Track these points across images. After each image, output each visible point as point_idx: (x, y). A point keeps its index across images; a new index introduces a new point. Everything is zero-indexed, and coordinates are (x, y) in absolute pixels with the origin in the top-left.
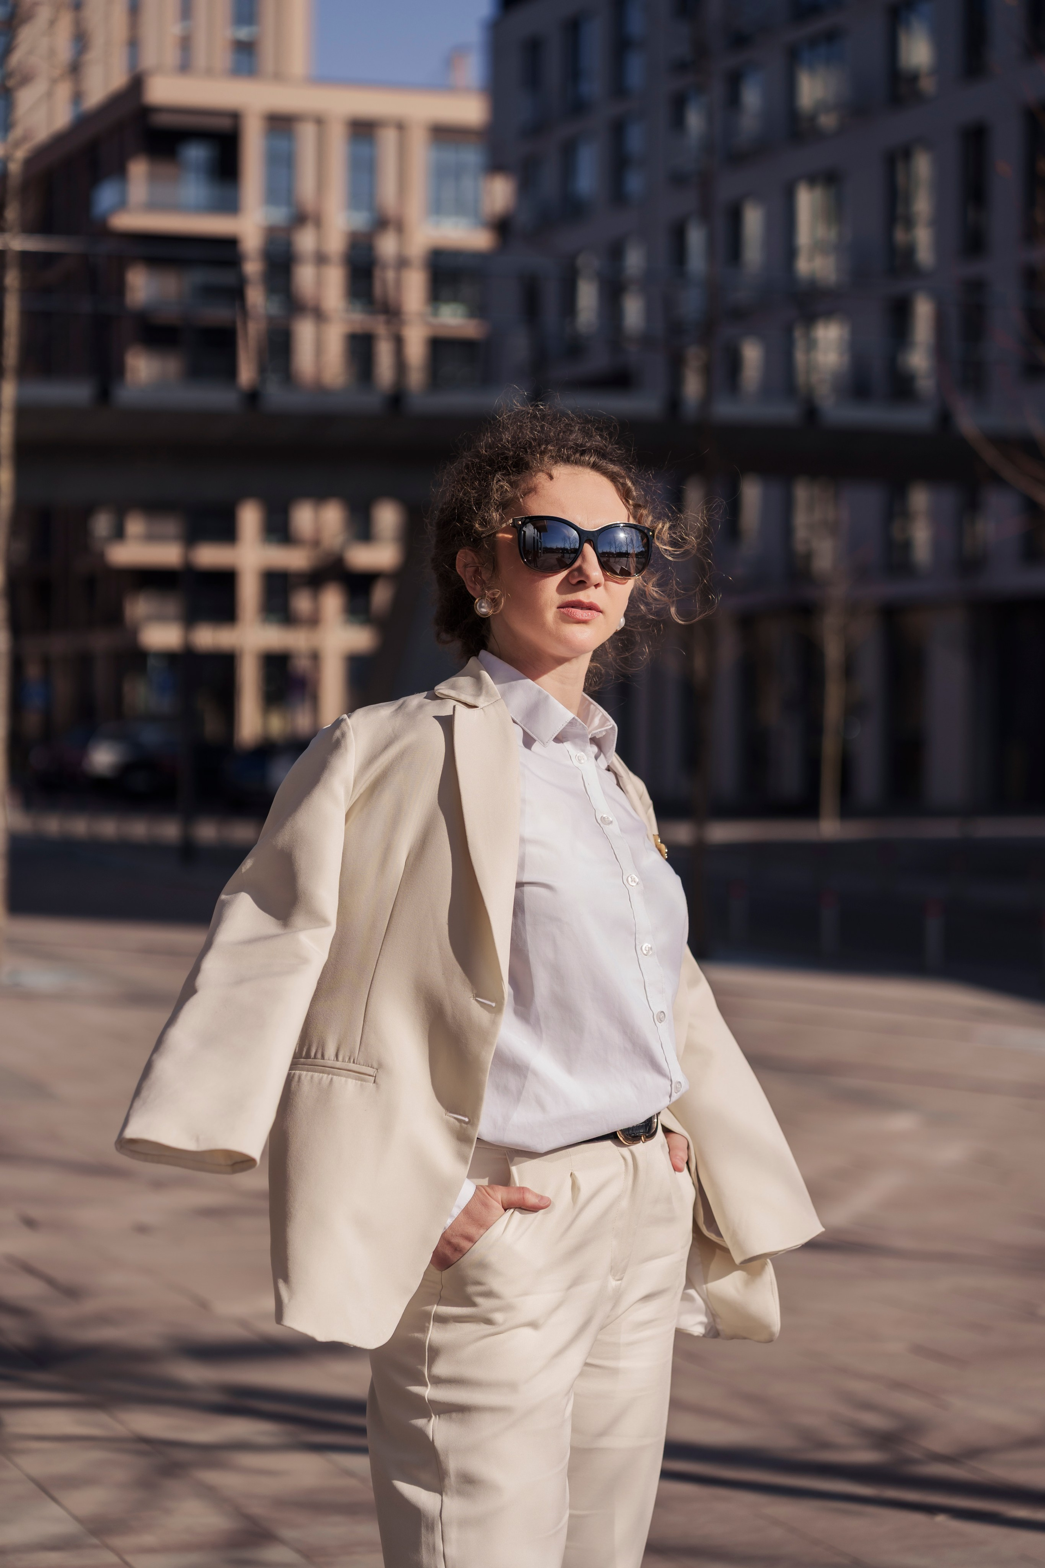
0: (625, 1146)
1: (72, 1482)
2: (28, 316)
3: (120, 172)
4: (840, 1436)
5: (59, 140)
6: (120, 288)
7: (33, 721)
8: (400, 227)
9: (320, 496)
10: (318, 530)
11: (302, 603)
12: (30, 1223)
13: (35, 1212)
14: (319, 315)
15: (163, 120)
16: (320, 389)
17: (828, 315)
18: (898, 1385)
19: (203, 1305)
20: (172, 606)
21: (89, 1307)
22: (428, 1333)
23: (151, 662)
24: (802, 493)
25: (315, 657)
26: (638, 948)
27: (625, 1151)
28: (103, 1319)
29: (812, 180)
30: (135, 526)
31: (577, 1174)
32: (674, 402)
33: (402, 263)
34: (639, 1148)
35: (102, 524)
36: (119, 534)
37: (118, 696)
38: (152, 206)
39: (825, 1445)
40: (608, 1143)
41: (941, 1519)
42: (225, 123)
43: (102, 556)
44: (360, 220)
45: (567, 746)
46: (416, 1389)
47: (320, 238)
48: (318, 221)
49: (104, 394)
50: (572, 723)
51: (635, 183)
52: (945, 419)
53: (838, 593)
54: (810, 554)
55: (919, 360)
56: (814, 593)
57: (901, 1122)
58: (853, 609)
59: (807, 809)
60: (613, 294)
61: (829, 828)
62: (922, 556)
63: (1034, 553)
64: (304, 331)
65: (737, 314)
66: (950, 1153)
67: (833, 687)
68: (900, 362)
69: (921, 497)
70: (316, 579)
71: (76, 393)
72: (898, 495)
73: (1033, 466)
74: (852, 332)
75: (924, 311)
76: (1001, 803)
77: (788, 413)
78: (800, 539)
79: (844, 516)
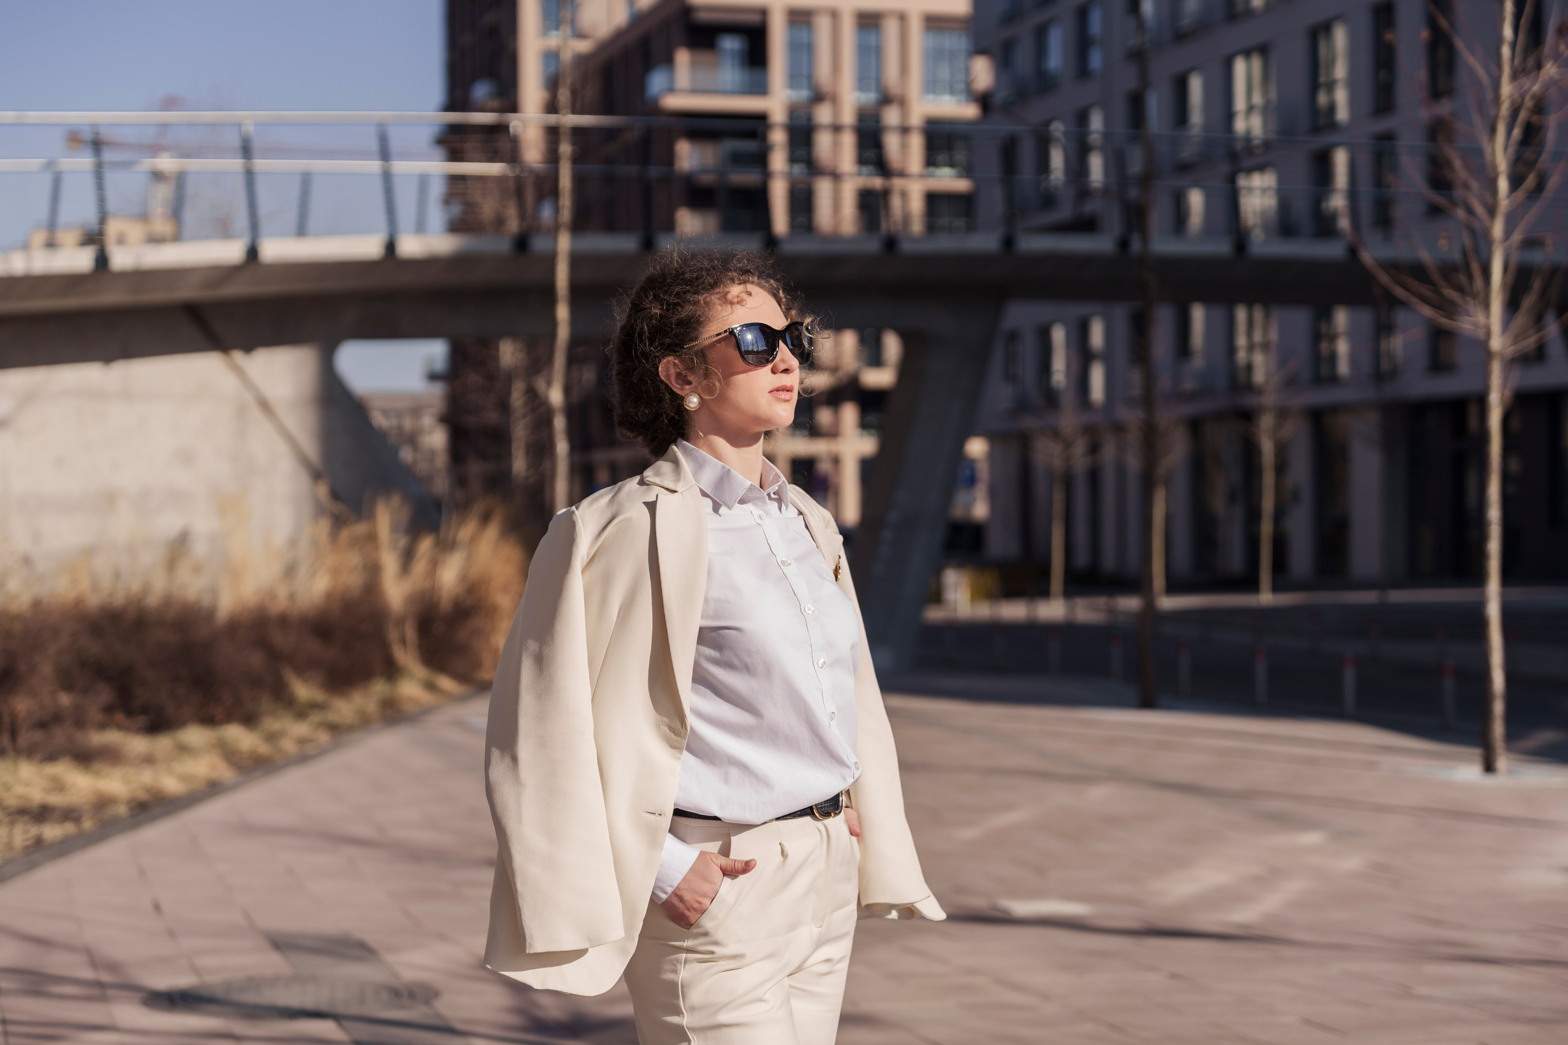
0: (819, 820)
2: (579, 181)
3: (669, 61)
5: (619, 35)
6: (669, 158)
8: (902, 102)
9: (838, 327)
10: (838, 357)
11: (824, 416)
14: (836, 176)
15: (703, 16)
16: (835, 237)
17: (1261, 168)
22: (680, 974)
24: (1241, 314)
25: (836, 461)
26: (815, 663)
27: (819, 824)
29: (1247, 53)
31: (784, 843)
32: (1125, 242)
33: (905, 130)
34: (831, 822)
38: (694, 91)
40: (807, 819)
42: (755, 18)
44: (870, 97)
45: (749, 506)
46: (673, 1019)
47: (836, 111)
48: (834, 99)
49: (648, 244)
50: (751, 488)
51: (1096, 60)
52: (1353, 251)
53: (1269, 399)
54: (1249, 368)
55: (1338, 202)
56: (1250, 401)
57: (1311, 838)
58: (1282, 413)
59: (1249, 583)
60: (1080, 151)
61: (1266, 598)
62: (1343, 368)
63: (1439, 364)
64: (823, 189)
65: (1184, 168)
66: (1351, 863)
67: (1268, 480)
68: (1324, 205)
69: (1341, 318)
70: (834, 397)
71: (626, 244)
72: (1324, 314)
73: (1424, 290)
74: (1281, 181)
75: (1341, 160)
76: (1414, 577)
77: (1222, 247)
78: (1241, 356)
79: (1274, 335)
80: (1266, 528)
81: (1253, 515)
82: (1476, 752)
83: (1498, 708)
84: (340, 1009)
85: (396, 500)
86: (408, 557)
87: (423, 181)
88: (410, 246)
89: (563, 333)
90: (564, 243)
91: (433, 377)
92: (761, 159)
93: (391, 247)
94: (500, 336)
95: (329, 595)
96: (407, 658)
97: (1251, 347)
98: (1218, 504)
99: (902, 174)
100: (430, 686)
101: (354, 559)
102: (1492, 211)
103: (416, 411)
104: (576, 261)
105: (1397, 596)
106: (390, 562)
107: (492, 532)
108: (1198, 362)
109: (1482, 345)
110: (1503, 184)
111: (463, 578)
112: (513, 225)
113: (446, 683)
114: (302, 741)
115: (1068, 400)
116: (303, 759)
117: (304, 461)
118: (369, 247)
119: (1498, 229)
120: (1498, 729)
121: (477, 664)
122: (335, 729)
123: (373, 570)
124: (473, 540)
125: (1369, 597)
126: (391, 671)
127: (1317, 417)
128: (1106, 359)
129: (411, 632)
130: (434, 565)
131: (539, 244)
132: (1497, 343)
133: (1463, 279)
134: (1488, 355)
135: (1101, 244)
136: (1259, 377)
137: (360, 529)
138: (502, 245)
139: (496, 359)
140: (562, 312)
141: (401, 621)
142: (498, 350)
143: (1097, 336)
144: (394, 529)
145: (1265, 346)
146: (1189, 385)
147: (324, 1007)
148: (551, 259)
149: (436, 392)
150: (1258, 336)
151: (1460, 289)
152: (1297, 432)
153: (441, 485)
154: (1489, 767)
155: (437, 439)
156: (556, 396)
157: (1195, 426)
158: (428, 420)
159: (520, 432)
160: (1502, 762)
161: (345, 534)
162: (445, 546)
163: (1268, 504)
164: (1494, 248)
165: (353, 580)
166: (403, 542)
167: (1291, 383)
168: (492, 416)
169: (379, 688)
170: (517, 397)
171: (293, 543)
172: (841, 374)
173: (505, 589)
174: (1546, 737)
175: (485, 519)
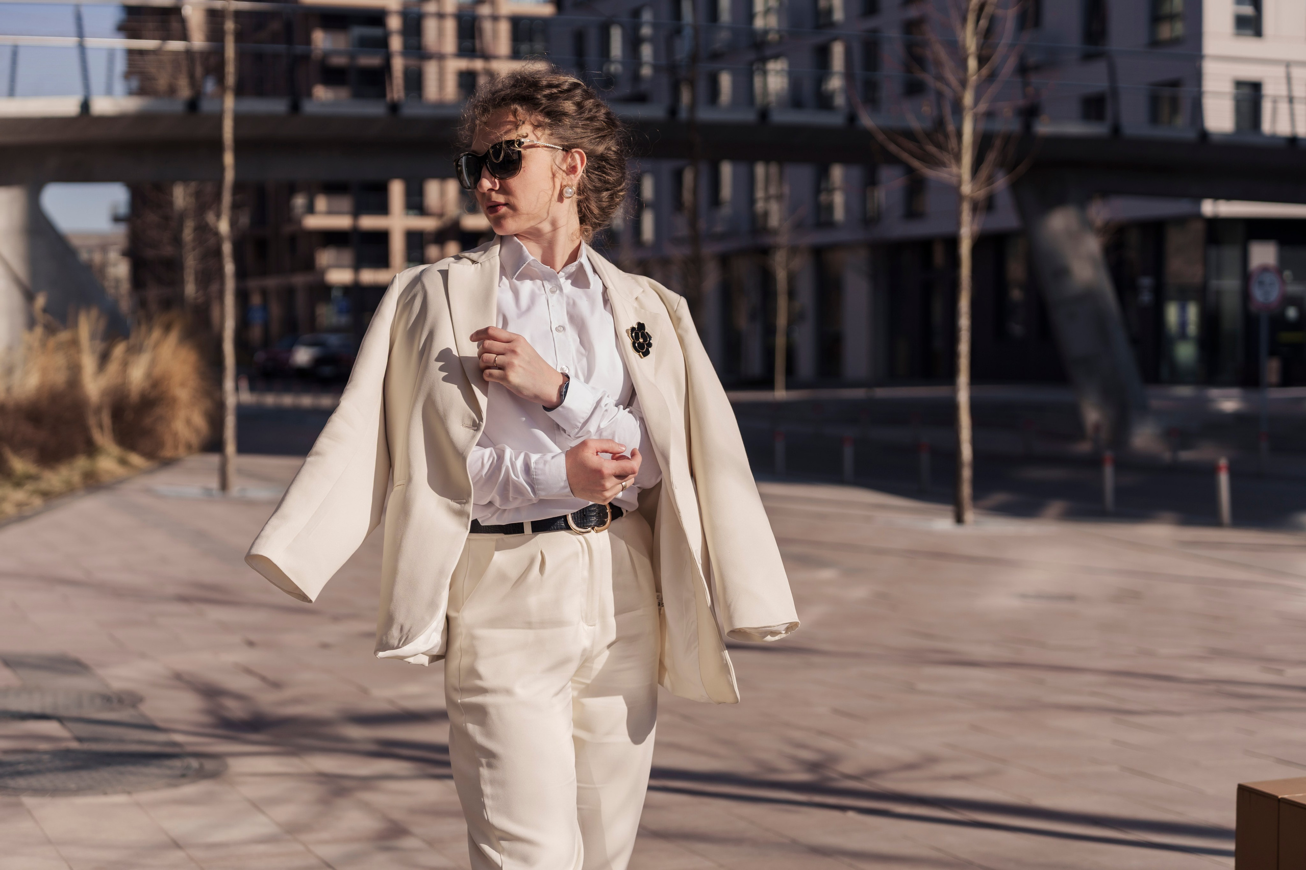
0: (579, 534)
1: (274, 801)
2: (240, 56)
4: (784, 764)
6: (308, 41)
7: (256, 333)
9: (443, 177)
10: (443, 206)
11: (432, 250)
12: (251, 644)
13: (253, 637)
14: (440, 59)
16: (440, 104)
17: (776, 57)
18: (822, 733)
19: (365, 691)
20: (347, 256)
21: (287, 694)
23: (335, 294)
24: (760, 170)
27: (580, 538)
28: (297, 701)
30: (321, 203)
32: (673, 111)
35: (299, 201)
36: (310, 209)
37: (312, 317)
39: (774, 770)
41: (851, 814)
43: (299, 222)
49: (295, 107)
52: (852, 118)
53: (783, 239)
54: (766, 214)
55: (835, 83)
56: (769, 240)
57: (827, 574)
58: (793, 250)
59: (767, 383)
60: (633, 43)
61: (780, 394)
62: (839, 214)
63: (912, 212)
64: (431, 70)
65: (716, 56)
66: (859, 592)
67: (782, 303)
68: (824, 87)
69: (837, 173)
70: (441, 237)
71: (277, 106)
72: (823, 174)
73: (911, 145)
74: (791, 65)
75: (838, 51)
76: (892, 377)
77: (748, 116)
78: (760, 206)
79: (786, 189)
80: (780, 341)
81: (769, 331)
82: (949, 509)
83: (966, 473)
84: (62, 712)
85: (94, 313)
86: (104, 359)
87: (111, 53)
88: (102, 106)
89: (229, 176)
90: (229, 103)
91: (117, 219)
92: (383, 43)
93: (85, 106)
94: (173, 181)
95: (40, 389)
96: (104, 439)
97: (767, 199)
98: (743, 322)
99: (496, 57)
100: (123, 462)
101: (60, 360)
102: (964, 83)
103: (104, 248)
104: (239, 119)
105: (882, 393)
106: (88, 363)
107: (173, 338)
108: (726, 211)
109: (955, 190)
110: (972, 63)
111: (148, 375)
112: (185, 92)
113: (136, 459)
114: (20, 505)
115: (626, 240)
116: (21, 518)
117: (17, 281)
118: (68, 106)
119: (968, 99)
120: (966, 490)
121: (160, 445)
122: (47, 495)
123: (75, 370)
124: (157, 345)
125: (859, 393)
126: (91, 449)
127: (819, 253)
128: (655, 206)
129: (106, 419)
130: (125, 365)
131: (207, 106)
132: (967, 188)
133: (941, 138)
134: (960, 198)
135: (654, 111)
136: (774, 221)
137: (64, 336)
138: (177, 106)
139: (171, 203)
140: (229, 159)
141: (98, 410)
142: (171, 195)
143: (648, 189)
144: (93, 337)
145: (779, 198)
146: (719, 228)
147: (49, 711)
148: (218, 119)
149: (120, 231)
150: (773, 191)
151: (940, 147)
152: (802, 264)
153: (125, 305)
154: (959, 519)
155: (120, 269)
156: (224, 226)
157: (724, 260)
158: (113, 255)
159: (191, 262)
160: (970, 515)
161: (52, 342)
162: (135, 350)
163: (782, 320)
164: (964, 113)
165: (59, 378)
166: (100, 346)
167: (799, 226)
168: (168, 251)
169: (81, 463)
170: (188, 234)
171: (10, 349)
172: (445, 218)
173: (183, 385)
174: (1000, 498)
175: (167, 328)
